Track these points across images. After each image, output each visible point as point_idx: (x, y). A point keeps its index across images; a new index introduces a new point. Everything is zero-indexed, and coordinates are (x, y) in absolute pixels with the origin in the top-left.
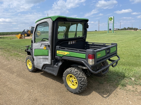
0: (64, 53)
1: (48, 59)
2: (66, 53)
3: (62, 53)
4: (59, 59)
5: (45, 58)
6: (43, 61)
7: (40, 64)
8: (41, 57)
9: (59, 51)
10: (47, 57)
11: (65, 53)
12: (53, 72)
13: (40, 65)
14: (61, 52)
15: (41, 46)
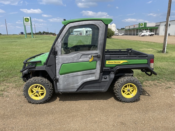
0: (118, 62)
1: (94, 73)
2: (122, 62)
3: (116, 62)
4: (110, 70)
5: (88, 73)
6: (82, 79)
7: (73, 84)
8: (79, 73)
9: (109, 61)
10: (93, 71)
11: (120, 62)
12: (100, 89)
13: (75, 85)
14: (113, 61)
15: (80, 59)
